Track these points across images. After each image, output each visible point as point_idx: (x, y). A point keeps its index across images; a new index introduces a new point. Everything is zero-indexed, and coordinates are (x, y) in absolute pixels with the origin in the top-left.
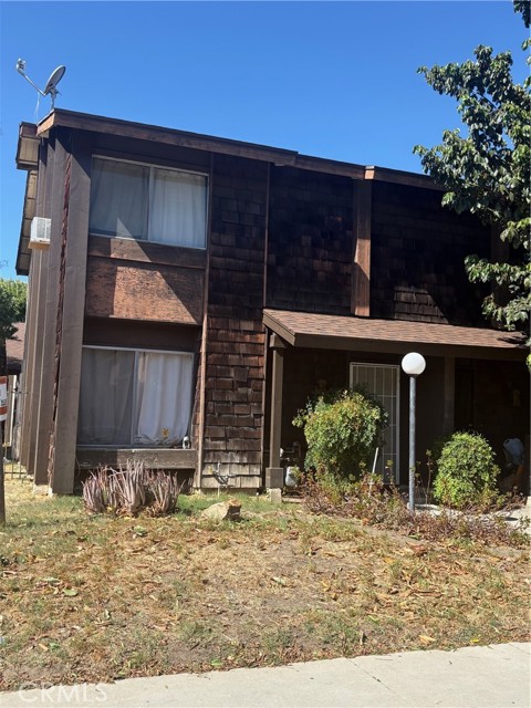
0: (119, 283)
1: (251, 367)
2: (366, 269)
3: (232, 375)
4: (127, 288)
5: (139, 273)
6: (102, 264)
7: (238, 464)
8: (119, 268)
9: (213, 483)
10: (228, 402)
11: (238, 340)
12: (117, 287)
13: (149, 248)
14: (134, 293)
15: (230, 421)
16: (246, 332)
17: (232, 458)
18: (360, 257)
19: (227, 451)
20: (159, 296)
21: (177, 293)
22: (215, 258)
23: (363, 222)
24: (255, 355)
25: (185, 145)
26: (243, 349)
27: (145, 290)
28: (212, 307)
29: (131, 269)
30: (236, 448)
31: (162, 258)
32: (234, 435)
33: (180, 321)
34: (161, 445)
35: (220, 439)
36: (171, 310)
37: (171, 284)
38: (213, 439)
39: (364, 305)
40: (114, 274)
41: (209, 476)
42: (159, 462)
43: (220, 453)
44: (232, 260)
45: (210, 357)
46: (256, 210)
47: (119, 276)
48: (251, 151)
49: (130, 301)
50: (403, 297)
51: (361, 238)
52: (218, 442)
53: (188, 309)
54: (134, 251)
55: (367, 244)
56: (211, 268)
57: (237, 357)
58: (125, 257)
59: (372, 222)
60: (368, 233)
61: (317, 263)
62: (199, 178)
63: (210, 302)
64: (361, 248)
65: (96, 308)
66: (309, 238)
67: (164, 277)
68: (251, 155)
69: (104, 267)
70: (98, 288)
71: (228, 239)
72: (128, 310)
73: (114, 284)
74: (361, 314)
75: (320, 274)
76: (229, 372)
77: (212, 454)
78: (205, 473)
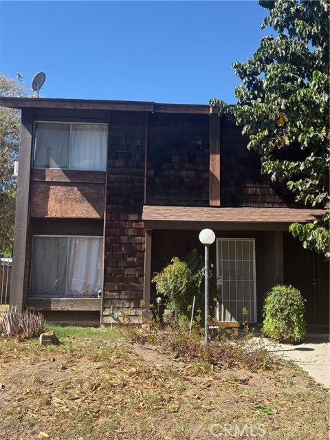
0: (51, 196)
1: (136, 244)
2: (217, 174)
3: (123, 249)
4: (56, 198)
5: (63, 189)
6: (41, 185)
7: (128, 308)
8: (51, 187)
9: (111, 320)
10: (121, 267)
11: (127, 226)
12: (50, 199)
13: (68, 173)
14: (60, 201)
15: (122, 280)
16: (133, 221)
17: (123, 304)
18: (212, 166)
19: (120, 299)
20: (76, 202)
21: (88, 200)
22: (111, 176)
23: (215, 143)
24: (139, 236)
25: (80, 108)
26: (130, 232)
27: (68, 199)
28: (109, 207)
29: (58, 187)
30: (126, 297)
31: (78, 179)
32: (124, 288)
33: (90, 217)
34: (85, 295)
35: (115, 291)
36: (84, 210)
37: (84, 194)
38: (110, 291)
39: (216, 199)
40: (48, 191)
41: (108, 316)
42: (77, 306)
43: (115, 301)
44: (123, 176)
45: (108, 238)
46: (138, 143)
47: (51, 191)
48: (123, 106)
49: (57, 206)
50: (250, 191)
51: (212, 153)
52: (114, 293)
53: (95, 209)
54: (60, 176)
55: (218, 157)
56: (109, 182)
57: (127, 237)
58: (54, 180)
59: (221, 142)
60: (218, 149)
61: (183, 173)
62: (105, 127)
63: (107, 204)
64: (213, 160)
65: (37, 212)
66: (178, 157)
67: (79, 190)
68: (123, 108)
69: (42, 187)
70: (37, 200)
71: (119, 163)
72: (56, 212)
73: (48, 197)
74: (214, 205)
75: (186, 180)
76: (121, 247)
77: (109, 301)
78: (104, 313)
